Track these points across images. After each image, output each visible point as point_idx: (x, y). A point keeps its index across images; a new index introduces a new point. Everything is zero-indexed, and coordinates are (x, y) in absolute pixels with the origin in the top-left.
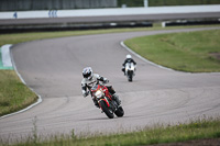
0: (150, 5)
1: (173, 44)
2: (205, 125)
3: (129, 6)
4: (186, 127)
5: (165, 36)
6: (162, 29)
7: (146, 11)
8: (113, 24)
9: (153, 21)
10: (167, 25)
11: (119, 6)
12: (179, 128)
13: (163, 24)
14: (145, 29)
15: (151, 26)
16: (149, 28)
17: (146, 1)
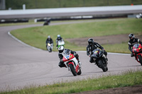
0: (26, 8)
1: (42, 33)
2: (63, 85)
3: (13, 9)
4: (51, 87)
5: (37, 28)
6: (35, 24)
7: (24, 12)
8: (3, 21)
9: (29, 18)
10: (38, 21)
11: (7, 9)
12: (46, 87)
13: (36, 20)
14: (24, 23)
15: (27, 21)
16: (26, 23)
17: (24, 6)
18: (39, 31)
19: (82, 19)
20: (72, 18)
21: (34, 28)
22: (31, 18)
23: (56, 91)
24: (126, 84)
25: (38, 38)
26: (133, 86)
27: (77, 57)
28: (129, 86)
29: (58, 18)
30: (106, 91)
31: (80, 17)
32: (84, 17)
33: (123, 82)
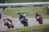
0: (7, 3)
2: (19, 29)
3: (2, 3)
5: (10, 10)
7: (6, 4)
9: (8, 6)
10: (11, 7)
12: (14, 30)
13: (10, 7)
17: (6, 2)
18: (11, 11)
19: (26, 7)
20: (23, 6)
21: (9, 10)
22: (9, 6)
23: (17, 31)
24: (41, 29)
25: (11, 13)
26: (43, 30)
27: (11, 21)
28: (42, 29)
29: (18, 6)
30: (34, 31)
31: (25, 6)
32: (27, 6)
33: (40, 28)
